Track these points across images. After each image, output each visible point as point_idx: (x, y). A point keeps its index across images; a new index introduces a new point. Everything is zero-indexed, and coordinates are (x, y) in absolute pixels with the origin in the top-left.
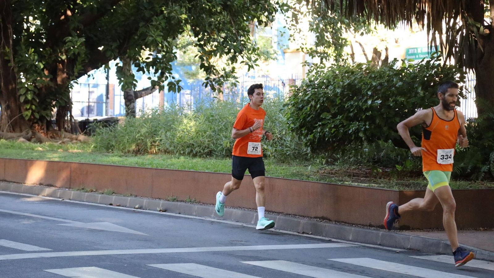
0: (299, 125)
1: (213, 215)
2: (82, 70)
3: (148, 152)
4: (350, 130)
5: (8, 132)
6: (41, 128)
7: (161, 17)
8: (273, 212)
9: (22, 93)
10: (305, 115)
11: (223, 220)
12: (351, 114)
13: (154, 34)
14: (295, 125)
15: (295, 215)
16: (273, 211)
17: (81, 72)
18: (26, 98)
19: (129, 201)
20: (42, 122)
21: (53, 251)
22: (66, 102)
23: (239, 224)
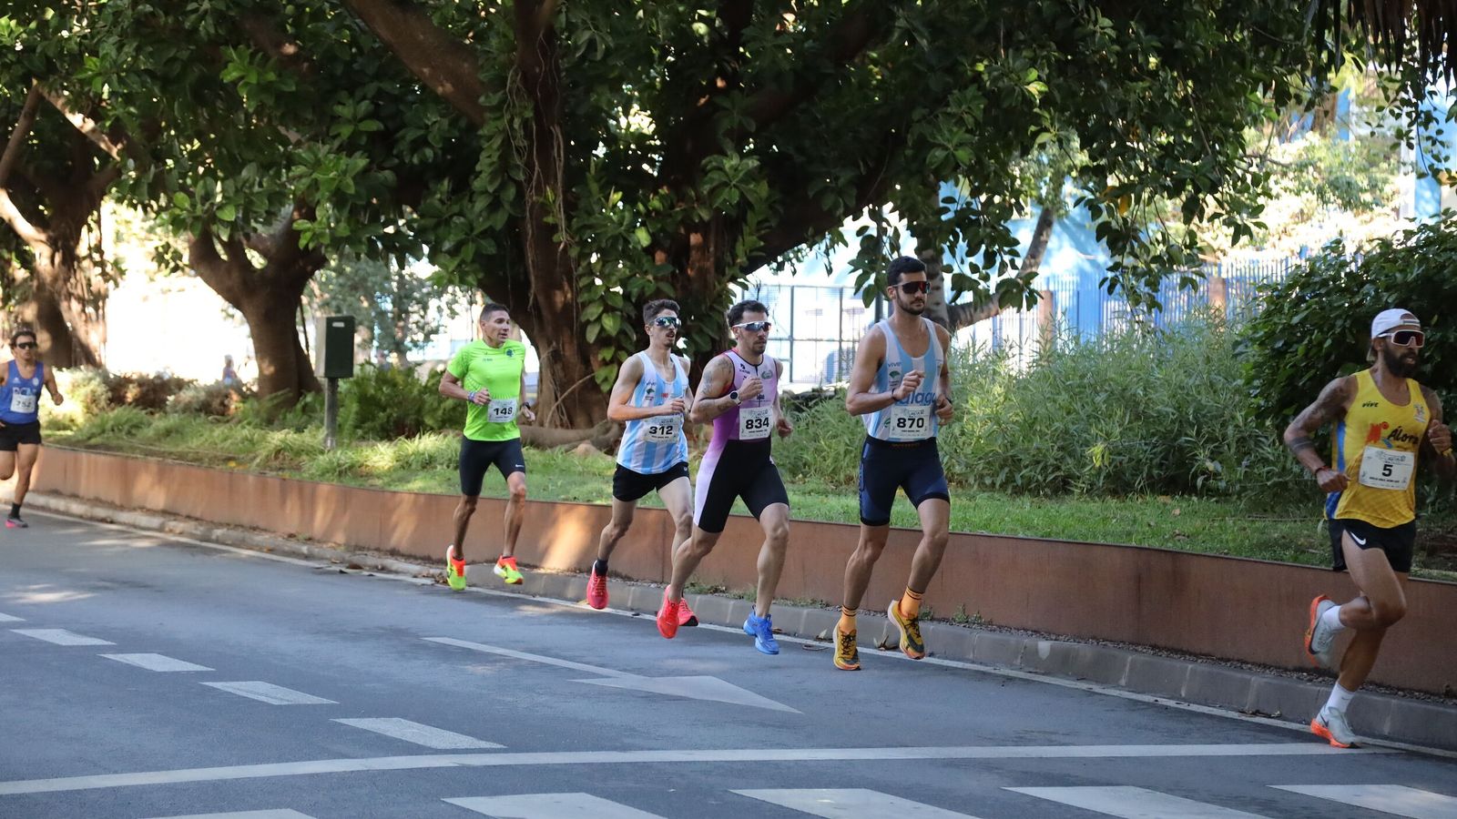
0: (1278, 401)
1: (1018, 661)
2: (760, 249)
5: (556, 427)
7: (972, 91)
9: (592, 319)
10: (1293, 370)
11: (1043, 674)
13: (949, 141)
14: (1267, 401)
15: (1241, 662)
17: (755, 254)
18: (602, 329)
19: (804, 619)
21: (505, 751)
22: (713, 340)
23: (1084, 686)
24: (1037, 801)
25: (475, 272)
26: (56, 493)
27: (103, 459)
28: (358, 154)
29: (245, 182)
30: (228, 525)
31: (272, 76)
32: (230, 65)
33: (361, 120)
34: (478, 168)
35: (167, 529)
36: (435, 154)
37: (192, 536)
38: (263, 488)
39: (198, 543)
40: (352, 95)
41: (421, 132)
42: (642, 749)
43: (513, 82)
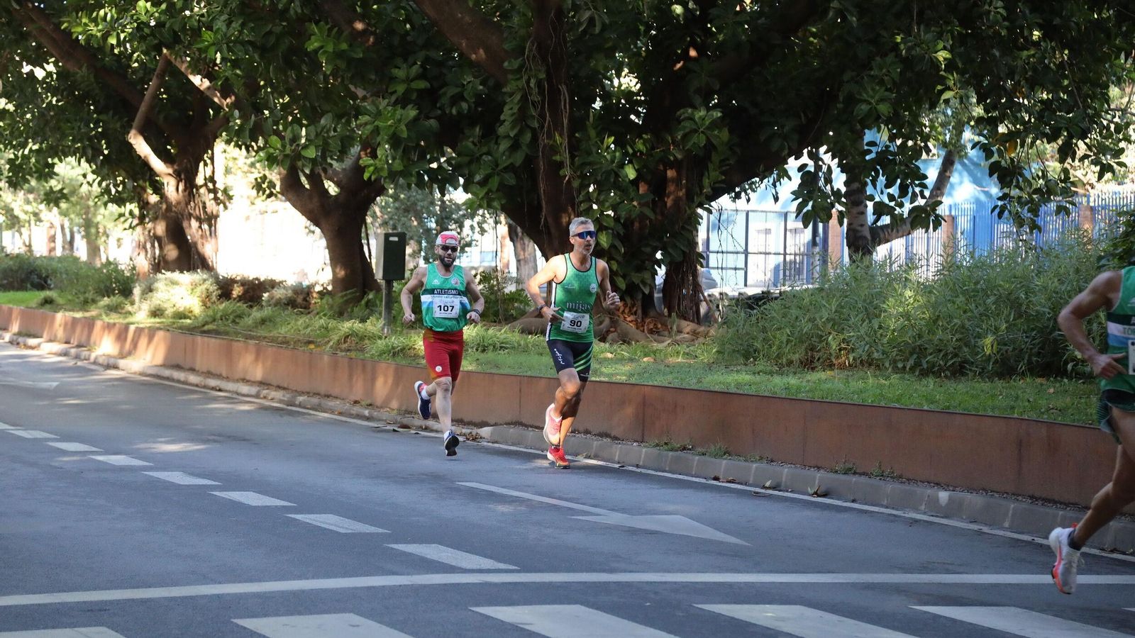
1: (923, 507)
3: (831, 366)
6: (630, 311)
7: (890, 58)
8: (1055, 502)
11: (942, 517)
13: (872, 97)
17: (717, 185)
19: (753, 472)
20: (632, 298)
21: (518, 571)
22: (684, 252)
23: (975, 527)
24: (936, 617)
25: (499, 199)
26: (178, 367)
27: (213, 342)
28: (410, 106)
29: (324, 127)
30: (308, 393)
31: (344, 46)
32: (313, 37)
33: (412, 81)
34: (502, 117)
35: (262, 396)
36: (469, 106)
37: (280, 401)
38: (335, 366)
39: (285, 407)
40: (405, 60)
41: (459, 90)
42: (625, 571)
43: (530, 50)
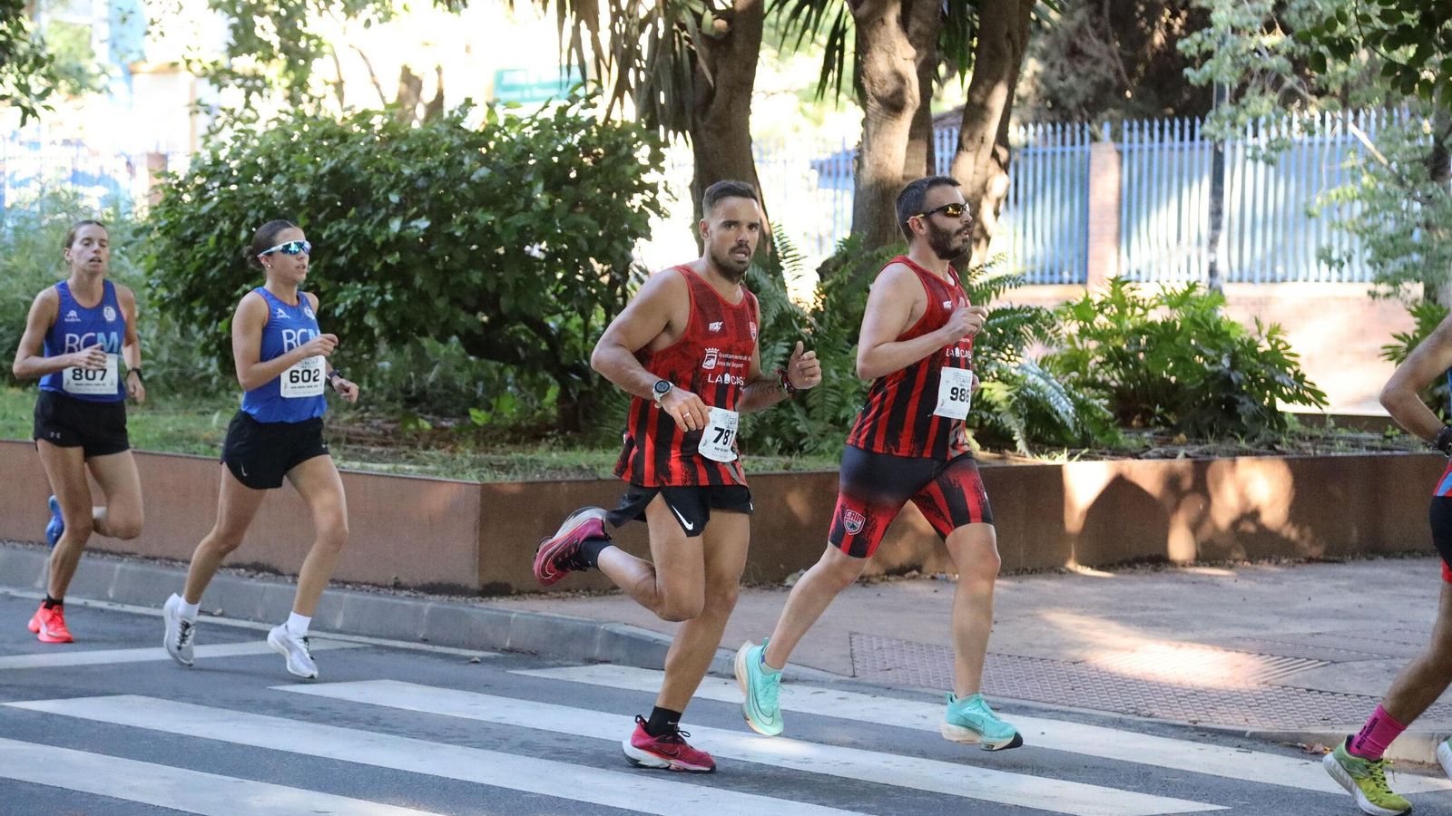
4: (337, 305)
8: (104, 552)
12: (342, 260)
15: (173, 560)
16: (104, 548)
